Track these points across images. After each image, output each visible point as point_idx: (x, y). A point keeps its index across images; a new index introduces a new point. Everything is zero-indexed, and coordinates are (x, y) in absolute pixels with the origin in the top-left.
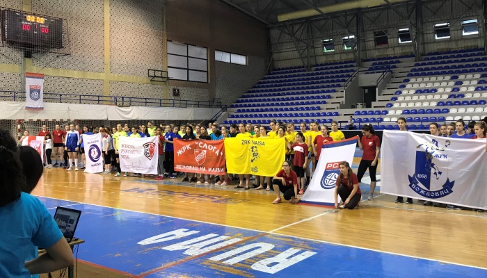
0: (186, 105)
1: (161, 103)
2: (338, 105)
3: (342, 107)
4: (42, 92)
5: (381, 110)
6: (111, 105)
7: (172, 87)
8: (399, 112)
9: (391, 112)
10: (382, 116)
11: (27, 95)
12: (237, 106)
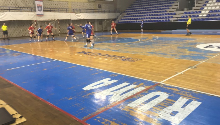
0: (104, 12)
1: (93, 11)
2: (175, 9)
3: (178, 10)
4: (42, 8)
5: (198, 11)
6: (72, 13)
7: (98, 4)
8: (207, 12)
9: (203, 12)
10: (198, 14)
11: (37, 9)
12: (126, 12)
